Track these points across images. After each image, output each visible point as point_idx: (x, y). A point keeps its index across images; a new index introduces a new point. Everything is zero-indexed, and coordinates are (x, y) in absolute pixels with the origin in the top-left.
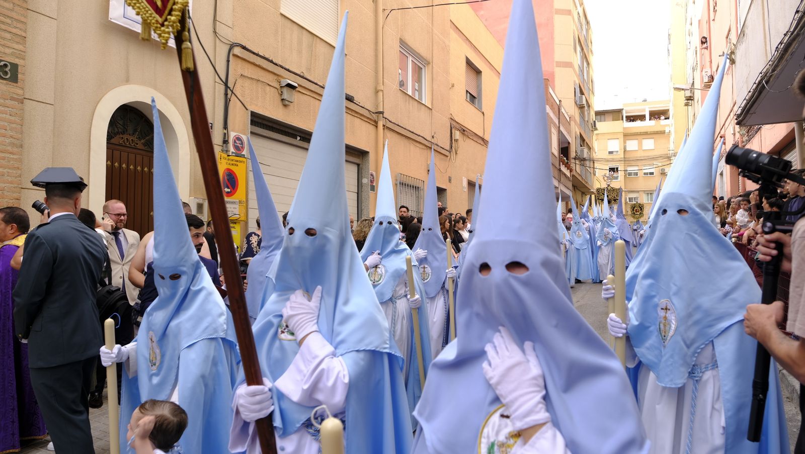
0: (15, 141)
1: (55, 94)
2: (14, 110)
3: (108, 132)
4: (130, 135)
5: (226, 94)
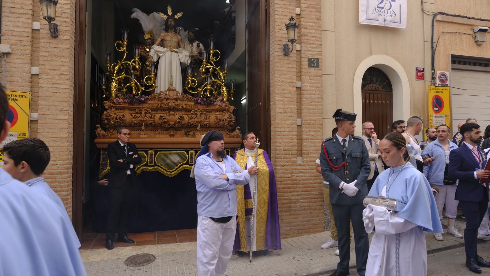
0: (319, 96)
1: (335, 69)
2: (319, 81)
3: (362, 84)
4: (374, 84)
5: (432, 47)
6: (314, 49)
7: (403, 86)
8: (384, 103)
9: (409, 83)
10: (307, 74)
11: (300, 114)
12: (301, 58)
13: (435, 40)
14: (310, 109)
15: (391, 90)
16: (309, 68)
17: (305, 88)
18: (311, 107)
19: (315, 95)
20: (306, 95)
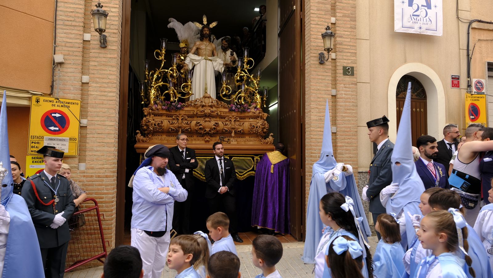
0: (354, 104)
1: (370, 77)
2: (353, 89)
3: (397, 92)
5: (468, 55)
6: (348, 58)
7: (438, 94)
8: (418, 111)
9: (444, 91)
10: (342, 82)
11: (335, 121)
12: (335, 66)
13: (471, 48)
14: (345, 117)
15: (425, 97)
16: (344, 76)
17: (341, 96)
18: (346, 114)
19: (350, 102)
20: (341, 103)
